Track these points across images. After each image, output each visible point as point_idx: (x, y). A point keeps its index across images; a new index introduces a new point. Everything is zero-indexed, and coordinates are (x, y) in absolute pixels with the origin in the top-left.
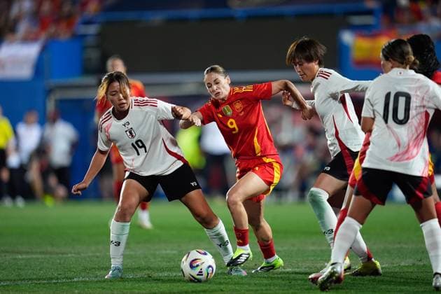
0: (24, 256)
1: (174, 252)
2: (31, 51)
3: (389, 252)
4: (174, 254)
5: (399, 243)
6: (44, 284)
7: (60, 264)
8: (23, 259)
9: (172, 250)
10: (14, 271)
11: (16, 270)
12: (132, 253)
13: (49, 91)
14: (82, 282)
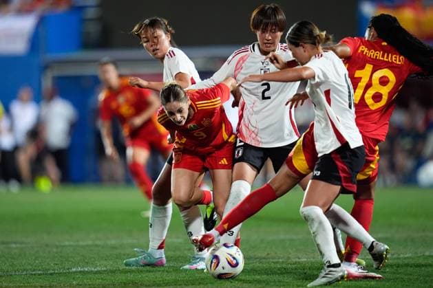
0: (18, 245)
1: (180, 240)
2: (25, 24)
3: (413, 240)
4: (181, 243)
5: (424, 231)
6: (39, 275)
7: (57, 253)
8: (17, 248)
9: (178, 238)
10: (7, 260)
11: (10, 260)
12: (135, 241)
13: (45, 67)
14: (80, 272)
